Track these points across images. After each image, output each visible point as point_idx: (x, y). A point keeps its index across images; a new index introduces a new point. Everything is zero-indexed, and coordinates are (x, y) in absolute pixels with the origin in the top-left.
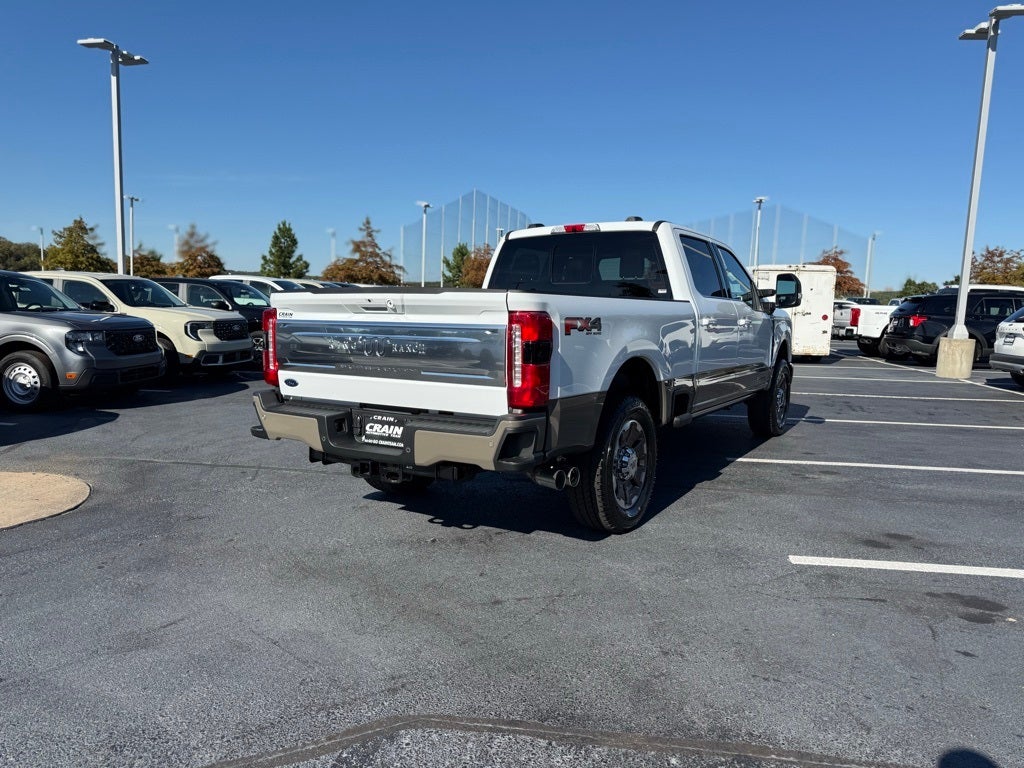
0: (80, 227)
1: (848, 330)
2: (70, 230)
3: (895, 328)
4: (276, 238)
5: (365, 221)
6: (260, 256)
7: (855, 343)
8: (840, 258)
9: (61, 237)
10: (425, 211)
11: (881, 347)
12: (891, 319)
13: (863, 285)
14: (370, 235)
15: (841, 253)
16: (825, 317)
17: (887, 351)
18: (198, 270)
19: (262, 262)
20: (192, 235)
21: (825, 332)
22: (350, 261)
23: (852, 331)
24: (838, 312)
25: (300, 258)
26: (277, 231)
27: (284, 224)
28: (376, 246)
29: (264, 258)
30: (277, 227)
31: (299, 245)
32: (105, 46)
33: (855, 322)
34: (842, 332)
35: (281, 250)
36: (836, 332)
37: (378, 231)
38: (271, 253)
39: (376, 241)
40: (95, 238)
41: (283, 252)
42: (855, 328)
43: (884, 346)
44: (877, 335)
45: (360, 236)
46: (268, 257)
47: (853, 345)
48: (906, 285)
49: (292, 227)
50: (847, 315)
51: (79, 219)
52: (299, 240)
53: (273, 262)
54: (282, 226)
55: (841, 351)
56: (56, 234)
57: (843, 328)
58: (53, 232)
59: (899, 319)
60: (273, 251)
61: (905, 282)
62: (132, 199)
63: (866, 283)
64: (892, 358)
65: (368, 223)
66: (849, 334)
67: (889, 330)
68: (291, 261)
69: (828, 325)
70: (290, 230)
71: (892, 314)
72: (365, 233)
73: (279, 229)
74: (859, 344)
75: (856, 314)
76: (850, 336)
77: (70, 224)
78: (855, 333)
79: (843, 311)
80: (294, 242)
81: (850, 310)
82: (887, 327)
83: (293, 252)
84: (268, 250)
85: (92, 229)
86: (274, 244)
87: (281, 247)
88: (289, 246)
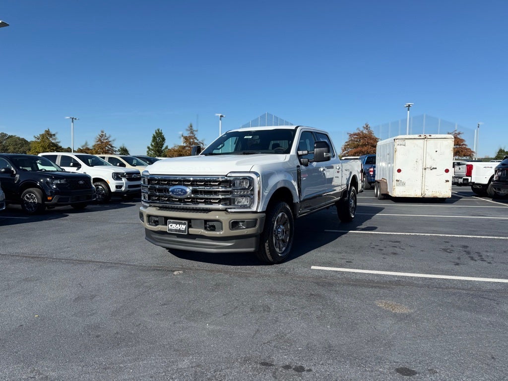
0: (48, 134)
1: (464, 179)
2: (43, 136)
3: (499, 177)
4: (154, 138)
5: (189, 125)
6: (147, 147)
7: (470, 187)
8: (458, 137)
9: (38, 139)
10: (221, 119)
11: (488, 190)
12: (496, 171)
13: (473, 152)
14: (192, 133)
15: (459, 134)
16: (447, 171)
17: (493, 193)
19: (148, 150)
20: (102, 136)
21: (447, 181)
22: (180, 147)
23: (468, 179)
24: (457, 168)
25: (167, 148)
26: (155, 134)
28: (195, 138)
29: (148, 148)
31: (166, 141)
33: (469, 173)
34: (461, 181)
35: (157, 144)
36: (456, 181)
37: (197, 131)
38: (152, 145)
39: (196, 136)
40: (55, 139)
42: (469, 178)
43: (490, 190)
44: (486, 182)
45: (187, 134)
46: (151, 147)
47: (468, 189)
48: (499, 152)
50: (463, 170)
51: (47, 130)
52: (166, 138)
53: (152, 150)
54: (157, 131)
55: (460, 193)
56: (36, 138)
57: (461, 178)
58: (34, 136)
59: (502, 171)
60: (153, 144)
61: (498, 151)
62: (73, 118)
63: (474, 151)
64: (497, 197)
65: (191, 126)
66: (465, 182)
67: (495, 179)
68: (163, 148)
69: (450, 176)
70: (161, 133)
71: (497, 167)
72: (189, 132)
73: (156, 133)
74: (473, 188)
75: (470, 169)
76: (466, 183)
77: (43, 132)
78: (469, 181)
79: (461, 167)
80: (164, 139)
81: (465, 166)
82: (492, 177)
83: (163, 144)
84: (150, 144)
85: (54, 135)
86: (153, 141)
87: (157, 142)
88: (161, 141)
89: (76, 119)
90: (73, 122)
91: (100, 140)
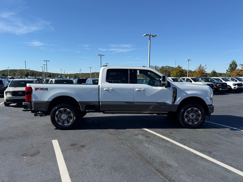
4: (231, 65)
18: (200, 75)
20: (200, 67)
27: (234, 61)
29: (227, 70)
30: (231, 62)
31: (237, 66)
32: (147, 35)
38: (229, 69)
41: (232, 68)
46: (229, 70)
49: (236, 62)
54: (233, 62)
60: (230, 68)
73: (232, 63)
83: (236, 68)
84: (228, 68)
85: (181, 67)
86: (230, 67)
87: (232, 67)
88: (234, 67)
89: (190, 60)
90: (189, 62)
91: (199, 69)
